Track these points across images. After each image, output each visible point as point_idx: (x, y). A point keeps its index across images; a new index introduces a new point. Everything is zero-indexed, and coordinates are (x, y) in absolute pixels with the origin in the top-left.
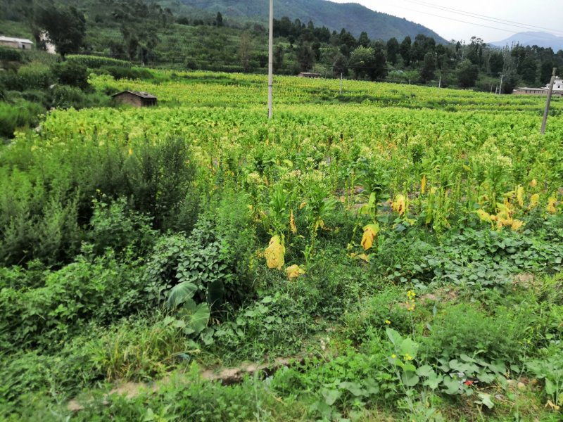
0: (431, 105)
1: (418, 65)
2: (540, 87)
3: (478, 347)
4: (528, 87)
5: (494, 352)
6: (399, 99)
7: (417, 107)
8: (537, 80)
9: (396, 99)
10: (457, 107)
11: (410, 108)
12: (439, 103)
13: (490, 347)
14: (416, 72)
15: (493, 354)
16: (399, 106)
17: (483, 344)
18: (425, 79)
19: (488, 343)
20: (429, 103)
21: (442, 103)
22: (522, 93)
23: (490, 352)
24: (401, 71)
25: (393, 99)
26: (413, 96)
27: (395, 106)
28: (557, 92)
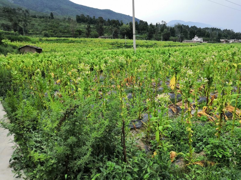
2: (190, 40)
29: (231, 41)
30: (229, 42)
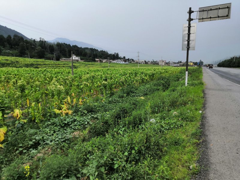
0: (27, 66)
1: (17, 48)
2: (69, 58)
3: (62, 173)
4: (65, 58)
5: (70, 172)
6: (10, 64)
7: (20, 67)
8: (67, 55)
9: (8, 63)
10: (39, 66)
11: (17, 67)
12: (31, 65)
13: (68, 171)
14: (16, 51)
15: (69, 173)
16: (11, 67)
17: (64, 171)
18: (22, 54)
19: (66, 169)
20: (26, 65)
21: (32, 65)
22: (63, 61)
23: (68, 173)
24: (9, 51)
25: (7, 64)
26: (17, 62)
27: (8, 67)
28: (75, 60)
29: (104, 61)
30: (102, 61)
